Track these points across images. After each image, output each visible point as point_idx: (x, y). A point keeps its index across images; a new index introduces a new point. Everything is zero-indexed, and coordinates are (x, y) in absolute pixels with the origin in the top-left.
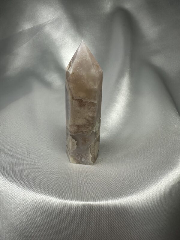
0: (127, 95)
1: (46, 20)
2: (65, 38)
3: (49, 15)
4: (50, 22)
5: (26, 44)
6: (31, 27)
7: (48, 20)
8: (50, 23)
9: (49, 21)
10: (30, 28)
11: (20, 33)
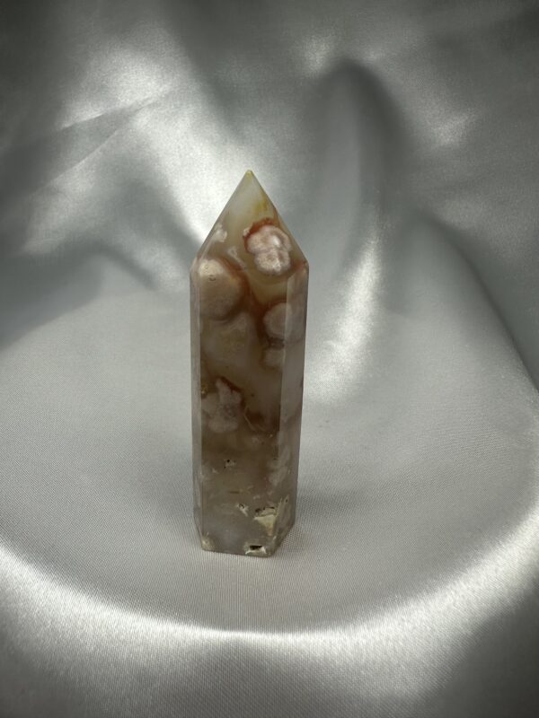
0: (371, 316)
1: (139, 97)
2: (192, 149)
3: (149, 84)
4: (150, 102)
5: (83, 162)
6: (98, 115)
7: (146, 97)
8: (149, 106)
9: (148, 99)
10: (94, 117)
11: (67, 130)
